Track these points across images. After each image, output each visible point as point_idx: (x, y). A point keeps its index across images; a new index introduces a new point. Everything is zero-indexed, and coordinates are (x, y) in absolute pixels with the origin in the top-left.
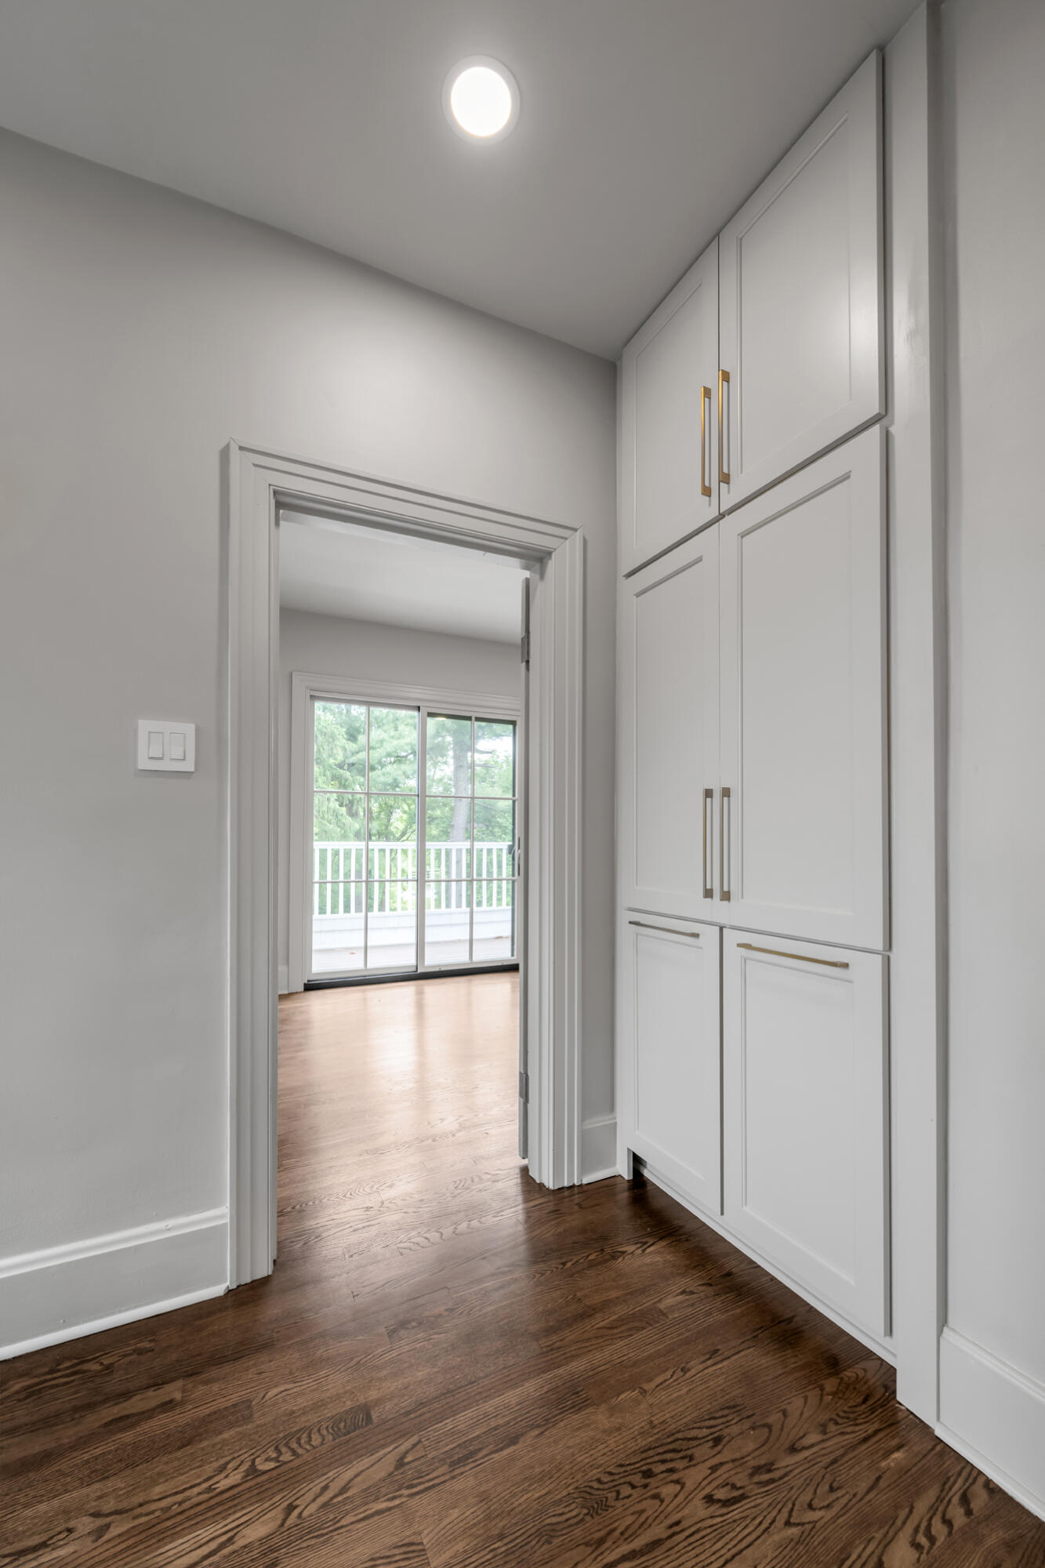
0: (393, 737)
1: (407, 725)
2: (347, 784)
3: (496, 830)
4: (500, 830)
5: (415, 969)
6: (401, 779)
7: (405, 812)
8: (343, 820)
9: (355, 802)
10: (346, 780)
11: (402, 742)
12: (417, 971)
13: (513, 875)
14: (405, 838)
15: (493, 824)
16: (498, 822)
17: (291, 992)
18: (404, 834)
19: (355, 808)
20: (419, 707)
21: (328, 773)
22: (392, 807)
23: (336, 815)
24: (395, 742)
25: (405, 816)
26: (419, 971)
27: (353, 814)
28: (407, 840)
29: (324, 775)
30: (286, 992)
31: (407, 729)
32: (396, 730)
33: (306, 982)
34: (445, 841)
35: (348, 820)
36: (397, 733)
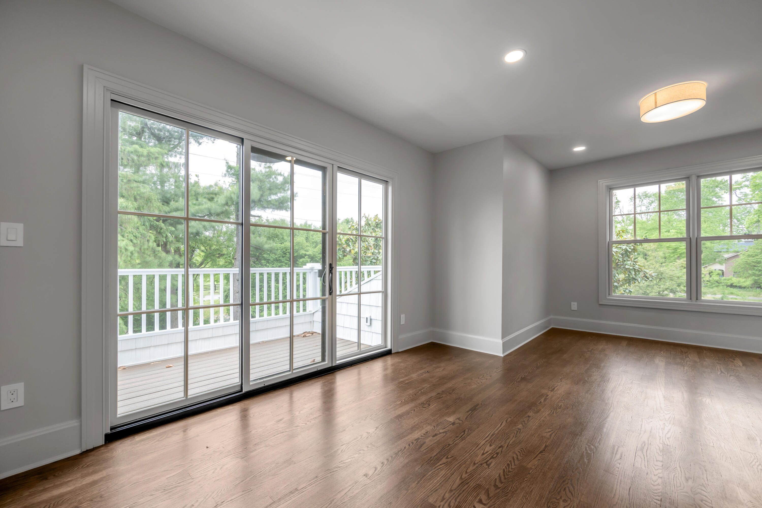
0: (195, 204)
1: (205, 198)
2: (162, 231)
3: (263, 261)
4: (265, 262)
5: (239, 389)
6: (202, 230)
7: (203, 251)
8: (159, 255)
9: (168, 243)
10: (161, 229)
11: (202, 207)
12: (242, 391)
13: (323, 294)
14: (203, 266)
15: (261, 258)
16: (263, 257)
17: (84, 450)
18: (201, 264)
19: (168, 247)
20: (242, 139)
21: (147, 224)
22: (194, 248)
23: (154, 251)
24: (197, 207)
25: (203, 254)
26: (244, 391)
27: (168, 252)
28: (204, 267)
29: (144, 225)
30: (78, 452)
31: (205, 200)
32: (197, 200)
33: (109, 431)
34: (231, 268)
35: (164, 254)
36: (197, 202)
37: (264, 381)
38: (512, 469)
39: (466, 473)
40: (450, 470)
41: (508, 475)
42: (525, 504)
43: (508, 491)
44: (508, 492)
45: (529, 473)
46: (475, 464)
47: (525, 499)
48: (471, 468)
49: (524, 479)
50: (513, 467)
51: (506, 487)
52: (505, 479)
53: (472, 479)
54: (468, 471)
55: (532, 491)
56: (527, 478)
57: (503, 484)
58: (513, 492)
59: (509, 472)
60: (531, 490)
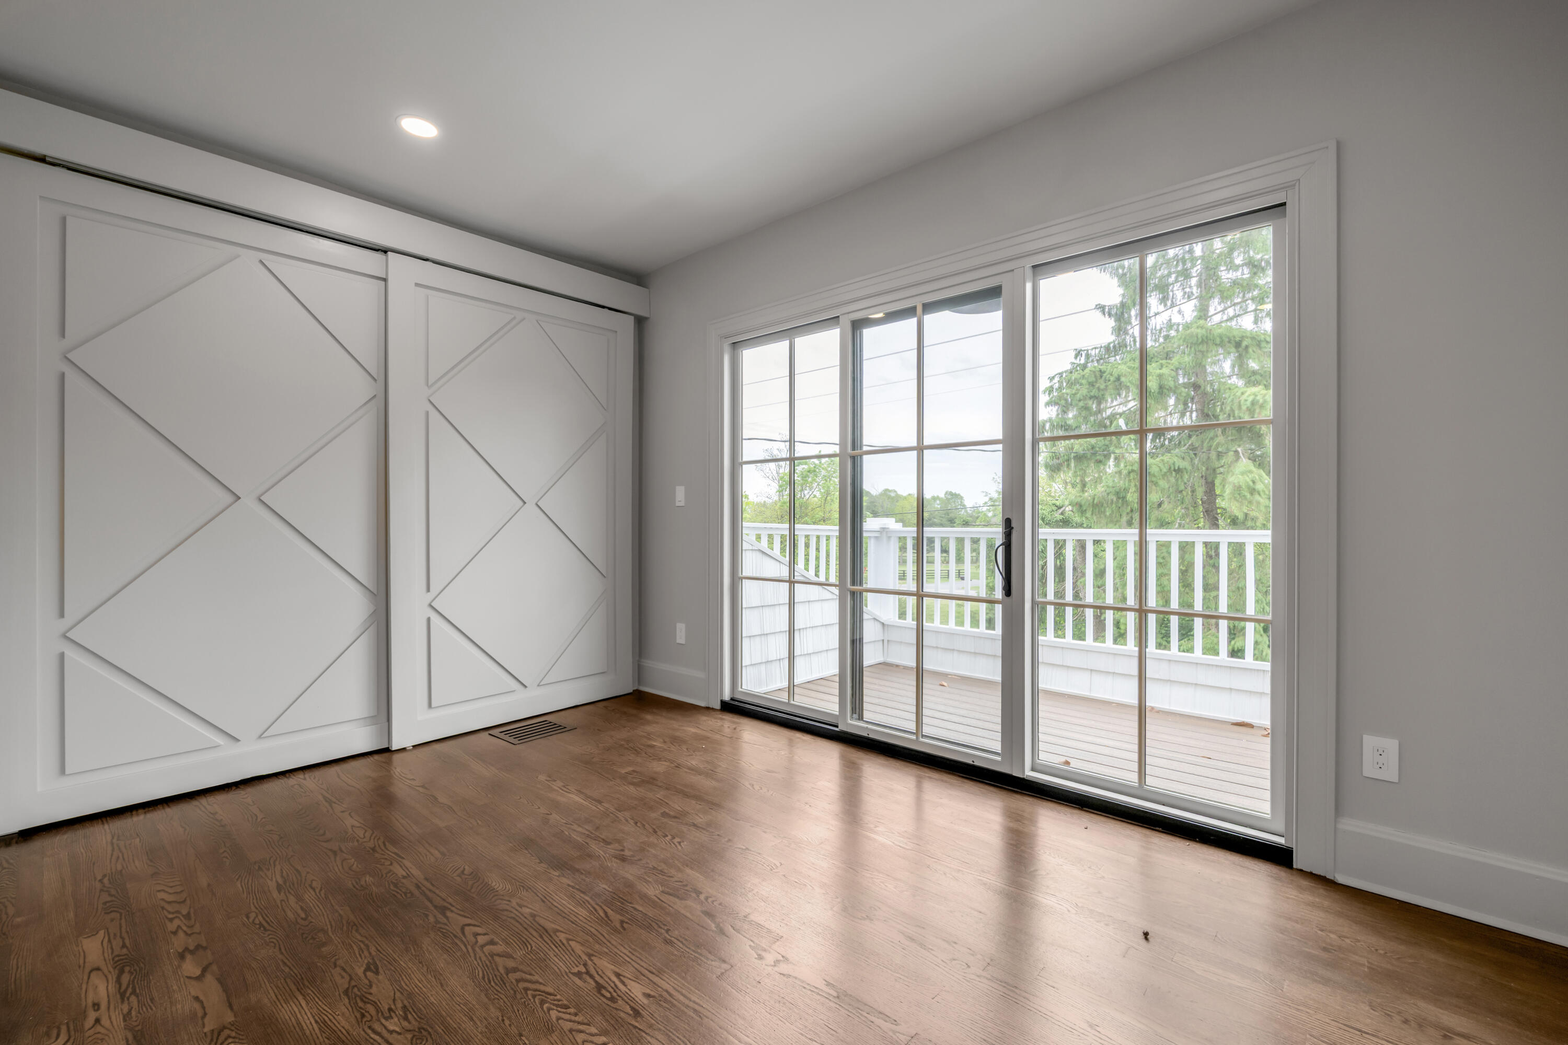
12: (837, 727)
20: (839, 318)
26: (840, 727)
30: (703, 704)
37: (867, 727)
38: (549, 1009)
39: (568, 940)
40: (585, 920)
41: (534, 996)
42: (450, 998)
43: (493, 983)
44: (490, 982)
45: (521, 1035)
46: (590, 956)
47: (460, 1001)
48: (578, 948)
49: (509, 1018)
50: (554, 1014)
51: (505, 984)
52: (526, 989)
53: (548, 944)
54: (571, 943)
55: (472, 1019)
56: (510, 1025)
57: (514, 981)
58: (487, 990)
59: (542, 1002)
60: (475, 1018)
